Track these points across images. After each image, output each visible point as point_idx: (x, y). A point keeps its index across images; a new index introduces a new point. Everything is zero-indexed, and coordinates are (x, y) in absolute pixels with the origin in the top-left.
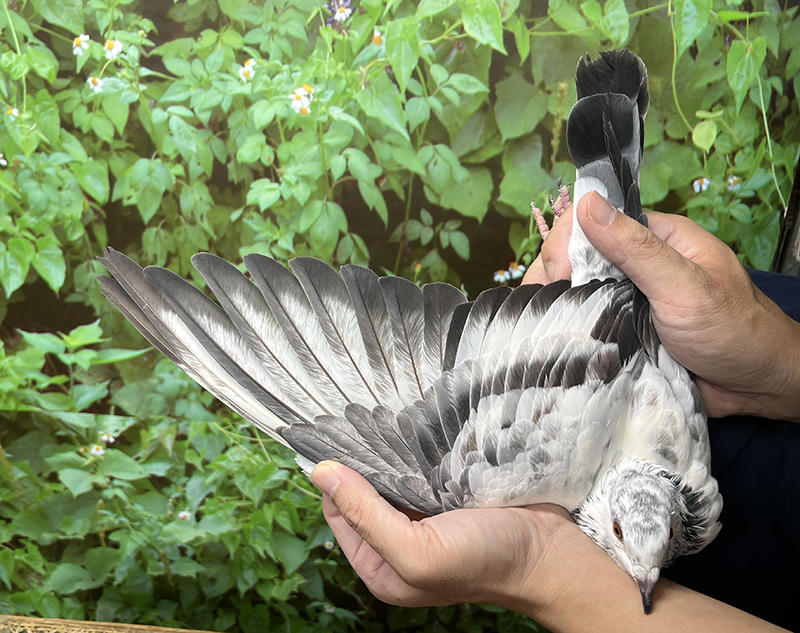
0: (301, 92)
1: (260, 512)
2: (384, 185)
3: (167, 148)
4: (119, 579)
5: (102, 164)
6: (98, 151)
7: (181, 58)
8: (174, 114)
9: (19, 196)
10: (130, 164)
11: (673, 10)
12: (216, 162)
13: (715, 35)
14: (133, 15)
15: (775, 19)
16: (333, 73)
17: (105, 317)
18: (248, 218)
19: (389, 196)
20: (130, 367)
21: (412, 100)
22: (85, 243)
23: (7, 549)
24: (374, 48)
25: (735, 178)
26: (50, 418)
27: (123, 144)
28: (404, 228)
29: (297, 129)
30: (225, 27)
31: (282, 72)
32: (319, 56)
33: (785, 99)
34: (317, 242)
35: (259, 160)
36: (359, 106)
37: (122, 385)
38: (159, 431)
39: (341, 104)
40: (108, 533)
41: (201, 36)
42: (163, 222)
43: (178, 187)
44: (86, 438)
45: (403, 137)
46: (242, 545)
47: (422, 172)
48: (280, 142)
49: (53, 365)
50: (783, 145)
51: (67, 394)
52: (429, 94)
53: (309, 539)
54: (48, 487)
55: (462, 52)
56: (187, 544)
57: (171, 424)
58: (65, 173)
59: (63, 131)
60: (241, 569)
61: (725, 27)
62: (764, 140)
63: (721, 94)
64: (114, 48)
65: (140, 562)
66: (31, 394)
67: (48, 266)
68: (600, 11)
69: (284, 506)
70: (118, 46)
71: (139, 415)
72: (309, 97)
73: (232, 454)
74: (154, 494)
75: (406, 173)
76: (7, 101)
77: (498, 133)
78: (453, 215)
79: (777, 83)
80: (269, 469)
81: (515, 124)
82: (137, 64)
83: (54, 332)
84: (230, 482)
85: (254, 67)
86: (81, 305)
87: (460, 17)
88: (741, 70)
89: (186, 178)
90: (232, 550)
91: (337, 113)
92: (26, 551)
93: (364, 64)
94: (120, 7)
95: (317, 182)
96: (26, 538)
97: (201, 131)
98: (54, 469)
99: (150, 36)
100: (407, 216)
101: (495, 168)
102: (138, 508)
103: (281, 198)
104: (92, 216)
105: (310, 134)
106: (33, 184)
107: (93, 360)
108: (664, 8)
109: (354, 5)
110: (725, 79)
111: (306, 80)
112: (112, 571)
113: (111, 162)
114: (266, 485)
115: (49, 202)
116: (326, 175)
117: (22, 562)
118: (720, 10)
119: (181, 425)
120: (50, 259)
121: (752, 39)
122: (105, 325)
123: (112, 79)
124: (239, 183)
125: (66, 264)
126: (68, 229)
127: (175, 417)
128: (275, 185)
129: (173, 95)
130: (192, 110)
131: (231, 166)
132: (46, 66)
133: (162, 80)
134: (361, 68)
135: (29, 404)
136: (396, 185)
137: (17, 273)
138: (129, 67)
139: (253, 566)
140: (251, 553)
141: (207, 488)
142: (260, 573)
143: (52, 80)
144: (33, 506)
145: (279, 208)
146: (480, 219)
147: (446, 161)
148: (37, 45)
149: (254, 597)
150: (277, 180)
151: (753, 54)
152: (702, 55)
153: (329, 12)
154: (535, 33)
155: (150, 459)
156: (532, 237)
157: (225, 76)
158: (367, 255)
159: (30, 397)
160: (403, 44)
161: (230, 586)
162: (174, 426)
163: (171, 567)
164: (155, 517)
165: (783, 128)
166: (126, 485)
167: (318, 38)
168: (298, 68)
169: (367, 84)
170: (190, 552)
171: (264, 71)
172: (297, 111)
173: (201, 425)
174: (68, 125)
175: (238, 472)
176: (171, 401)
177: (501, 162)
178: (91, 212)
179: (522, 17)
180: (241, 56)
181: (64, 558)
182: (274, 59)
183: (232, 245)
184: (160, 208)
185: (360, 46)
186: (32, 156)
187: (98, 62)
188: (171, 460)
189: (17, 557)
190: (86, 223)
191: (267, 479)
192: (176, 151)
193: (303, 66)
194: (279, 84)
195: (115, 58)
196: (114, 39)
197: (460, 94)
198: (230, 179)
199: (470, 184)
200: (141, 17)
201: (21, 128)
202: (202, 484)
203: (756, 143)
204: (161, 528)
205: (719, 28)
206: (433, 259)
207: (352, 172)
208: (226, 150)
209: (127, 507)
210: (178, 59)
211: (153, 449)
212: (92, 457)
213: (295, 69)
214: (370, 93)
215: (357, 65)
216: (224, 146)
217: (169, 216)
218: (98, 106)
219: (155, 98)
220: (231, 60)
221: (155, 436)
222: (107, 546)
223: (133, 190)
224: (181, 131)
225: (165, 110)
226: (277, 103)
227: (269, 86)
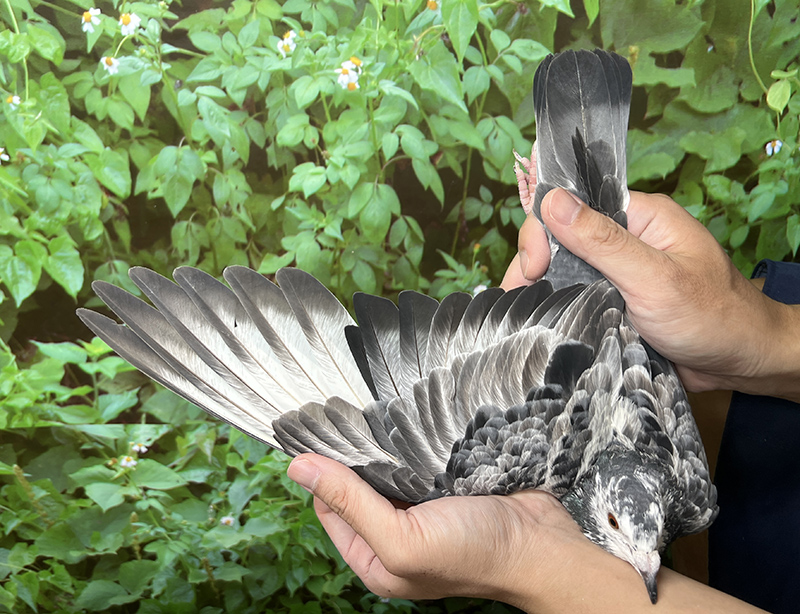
0: (348, 65)
1: (309, 510)
2: (440, 163)
3: (197, 133)
4: (157, 591)
5: (121, 154)
6: (116, 139)
7: (209, 31)
8: (204, 95)
9: (26, 195)
10: (155, 152)
12: (253, 146)
16: (383, 44)
18: (291, 206)
19: (445, 174)
21: (470, 69)
22: (105, 241)
23: (30, 571)
24: (428, 14)
26: (73, 432)
27: (146, 131)
28: (461, 207)
29: (344, 107)
31: (327, 45)
32: (368, 25)
35: (303, 142)
36: (412, 78)
37: (154, 391)
38: (196, 436)
39: (393, 77)
40: (143, 545)
41: (231, 6)
42: (194, 214)
43: (210, 176)
44: (116, 450)
45: (460, 109)
46: (290, 545)
47: (481, 147)
48: (326, 121)
49: (74, 375)
51: (91, 406)
52: (489, 63)
54: (74, 503)
55: (525, 15)
56: (231, 548)
57: (210, 428)
58: (78, 166)
59: (74, 118)
60: (291, 569)
63: (796, 52)
64: (129, 24)
65: (180, 571)
66: (50, 408)
67: (63, 270)
70: (135, 20)
71: (173, 421)
72: (357, 70)
73: (277, 455)
74: (194, 501)
75: (464, 148)
76: (6, 87)
78: (514, 190)
82: (158, 40)
83: (73, 341)
84: (277, 483)
85: (294, 40)
89: (220, 165)
90: (280, 550)
91: (388, 87)
92: (52, 572)
93: (418, 32)
95: (367, 163)
96: (51, 558)
97: (235, 113)
98: (80, 485)
99: (173, 7)
100: (465, 194)
102: (177, 517)
103: (328, 182)
104: (112, 212)
105: (359, 111)
106: (43, 180)
107: (119, 367)
111: (353, 53)
112: (150, 584)
113: (132, 152)
115: (61, 199)
116: (377, 155)
117: (48, 583)
119: (221, 429)
120: (65, 262)
123: (130, 58)
124: (280, 169)
125: (84, 266)
126: (84, 228)
127: (213, 421)
128: (321, 169)
129: (202, 73)
130: (224, 90)
131: (270, 150)
132: (51, 46)
133: (188, 57)
134: (415, 37)
135: (48, 419)
136: (452, 162)
137: (27, 280)
138: (150, 44)
139: (304, 565)
140: (301, 552)
141: (251, 491)
142: (311, 570)
143: (59, 62)
144: (57, 525)
145: (325, 193)
147: (507, 134)
148: (39, 21)
149: (304, 594)
150: (323, 164)
152: (780, 13)
155: (187, 466)
157: (261, 51)
158: (422, 238)
159: (49, 411)
160: (461, 9)
161: (279, 587)
162: (213, 430)
163: (214, 573)
164: (195, 525)
166: (162, 495)
167: (367, 5)
168: (344, 39)
169: (422, 54)
170: (234, 556)
171: (306, 43)
172: (344, 87)
174: (79, 112)
175: (283, 473)
178: (111, 207)
180: (280, 27)
181: (95, 575)
182: (317, 30)
183: (273, 235)
184: (191, 197)
185: (413, 12)
186: (39, 149)
187: (112, 40)
188: (210, 466)
189: (42, 579)
190: (106, 220)
192: (207, 136)
193: (350, 37)
194: (325, 56)
195: (132, 34)
196: (130, 12)
197: (523, 61)
198: (270, 164)
201: (25, 118)
202: (246, 487)
204: (202, 536)
206: (493, 238)
207: (404, 150)
208: (264, 132)
209: (164, 517)
210: (206, 33)
211: (191, 455)
212: (122, 470)
213: (341, 40)
214: (425, 64)
215: (410, 35)
216: (261, 129)
217: (201, 208)
218: (114, 89)
219: (181, 78)
220: (268, 33)
221: (193, 442)
222: (142, 558)
223: (158, 181)
224: (212, 113)
225: (192, 91)
226: (321, 78)
227: (311, 61)
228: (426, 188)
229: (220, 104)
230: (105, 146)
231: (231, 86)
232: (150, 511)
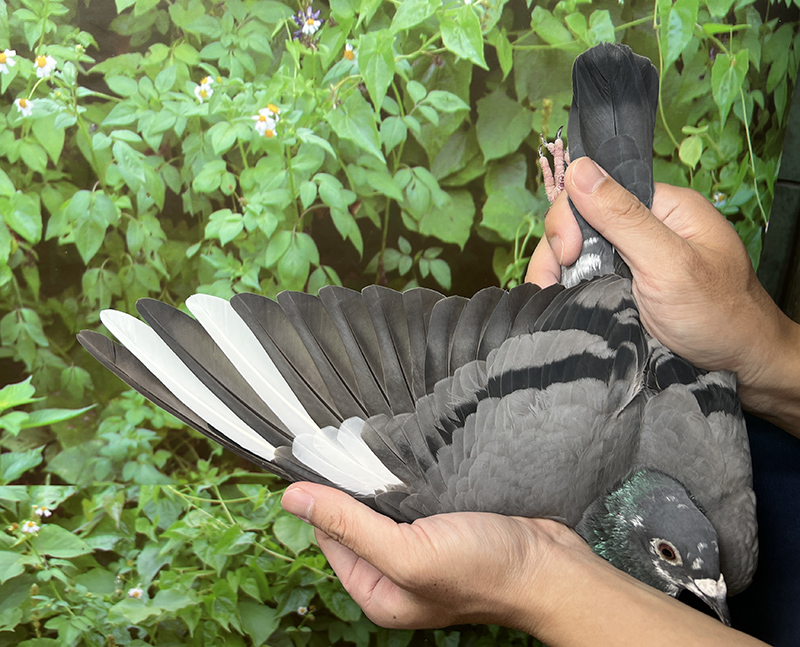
0: (266, 112)
1: (223, 580)
2: (359, 212)
3: (111, 178)
5: (32, 198)
6: (28, 184)
7: (126, 75)
8: (119, 139)
10: (67, 197)
11: (658, 23)
12: (168, 191)
13: (700, 48)
14: (70, 28)
15: (757, 31)
16: (301, 92)
17: (38, 372)
18: (207, 254)
19: (364, 224)
20: (69, 428)
21: (387, 120)
22: (13, 289)
24: (345, 63)
25: (720, 194)
27: (58, 175)
28: (380, 258)
29: (262, 154)
30: (177, 41)
31: (244, 91)
32: (285, 73)
33: (767, 113)
34: (285, 277)
35: (219, 189)
36: (330, 127)
37: (60, 449)
38: (104, 499)
39: (310, 126)
40: (43, 621)
41: (149, 51)
42: (106, 261)
43: (124, 222)
44: (17, 514)
45: (378, 159)
46: (203, 620)
47: (399, 197)
48: (243, 168)
50: (764, 160)
52: (406, 114)
53: (279, 607)
55: (441, 67)
56: (138, 624)
57: (118, 490)
61: (709, 39)
62: (747, 155)
63: (706, 109)
64: (45, 66)
68: (585, 23)
69: (252, 572)
70: (51, 63)
71: (79, 483)
72: (274, 118)
73: (190, 520)
74: (100, 571)
75: (382, 198)
77: (480, 154)
78: (433, 242)
79: (759, 97)
80: (234, 533)
81: (497, 144)
82: (73, 83)
84: (189, 551)
85: (211, 85)
86: (9, 360)
87: (438, 30)
88: (725, 84)
89: (134, 211)
90: (191, 626)
91: (306, 135)
93: (335, 81)
94: (52, 18)
95: (284, 211)
97: (151, 158)
99: (90, 51)
100: (384, 244)
101: (477, 192)
102: (81, 589)
103: (245, 229)
104: (21, 258)
105: (277, 158)
107: (23, 423)
108: (649, 21)
109: (324, 17)
110: (710, 93)
111: (271, 101)
113: (44, 195)
114: (230, 550)
116: (295, 204)
118: (705, 23)
119: (130, 491)
121: (735, 52)
122: (38, 382)
123: (44, 100)
124: (196, 215)
127: (122, 483)
128: (238, 216)
129: (117, 117)
130: (140, 134)
131: (186, 196)
133: (103, 101)
134: (332, 86)
136: (371, 212)
138: (65, 87)
139: (217, 642)
140: (213, 628)
141: (162, 559)
145: (242, 241)
146: (462, 246)
147: (425, 185)
150: (240, 211)
151: (736, 67)
152: (688, 70)
153: (296, 24)
154: (517, 47)
155: (94, 532)
156: (516, 262)
157: (178, 96)
160: (378, 59)
162: (121, 493)
164: (102, 598)
165: (764, 142)
166: (66, 564)
167: (284, 53)
168: (261, 86)
169: (339, 103)
170: (143, 633)
171: (223, 90)
172: (261, 134)
173: (153, 490)
175: (197, 539)
176: (117, 465)
177: (483, 184)
178: (20, 253)
179: (504, 30)
180: (197, 73)
182: (234, 76)
183: (188, 284)
184: (103, 243)
185: (331, 61)
187: (27, 82)
188: (118, 532)
190: (14, 266)
191: (230, 545)
192: (122, 181)
193: (267, 84)
194: (241, 104)
195: (47, 76)
196: (46, 55)
197: (439, 113)
198: (185, 211)
199: (451, 209)
200: (78, 29)
202: (156, 555)
203: (740, 159)
204: (108, 610)
205: (703, 41)
207: (323, 199)
208: (180, 178)
209: (67, 590)
210: (123, 77)
211: (98, 521)
212: (23, 536)
213: (258, 87)
214: (342, 113)
215: (327, 83)
216: (177, 174)
217: (114, 256)
218: (27, 131)
219: (97, 121)
220: (185, 78)
221: (100, 506)
222: (42, 636)
223: (70, 226)
224: (127, 158)
225: (108, 135)
226: (239, 125)
227: (229, 107)
228: (345, 238)
229: (135, 149)
230: (17, 190)
231: (147, 131)
232: (52, 583)
